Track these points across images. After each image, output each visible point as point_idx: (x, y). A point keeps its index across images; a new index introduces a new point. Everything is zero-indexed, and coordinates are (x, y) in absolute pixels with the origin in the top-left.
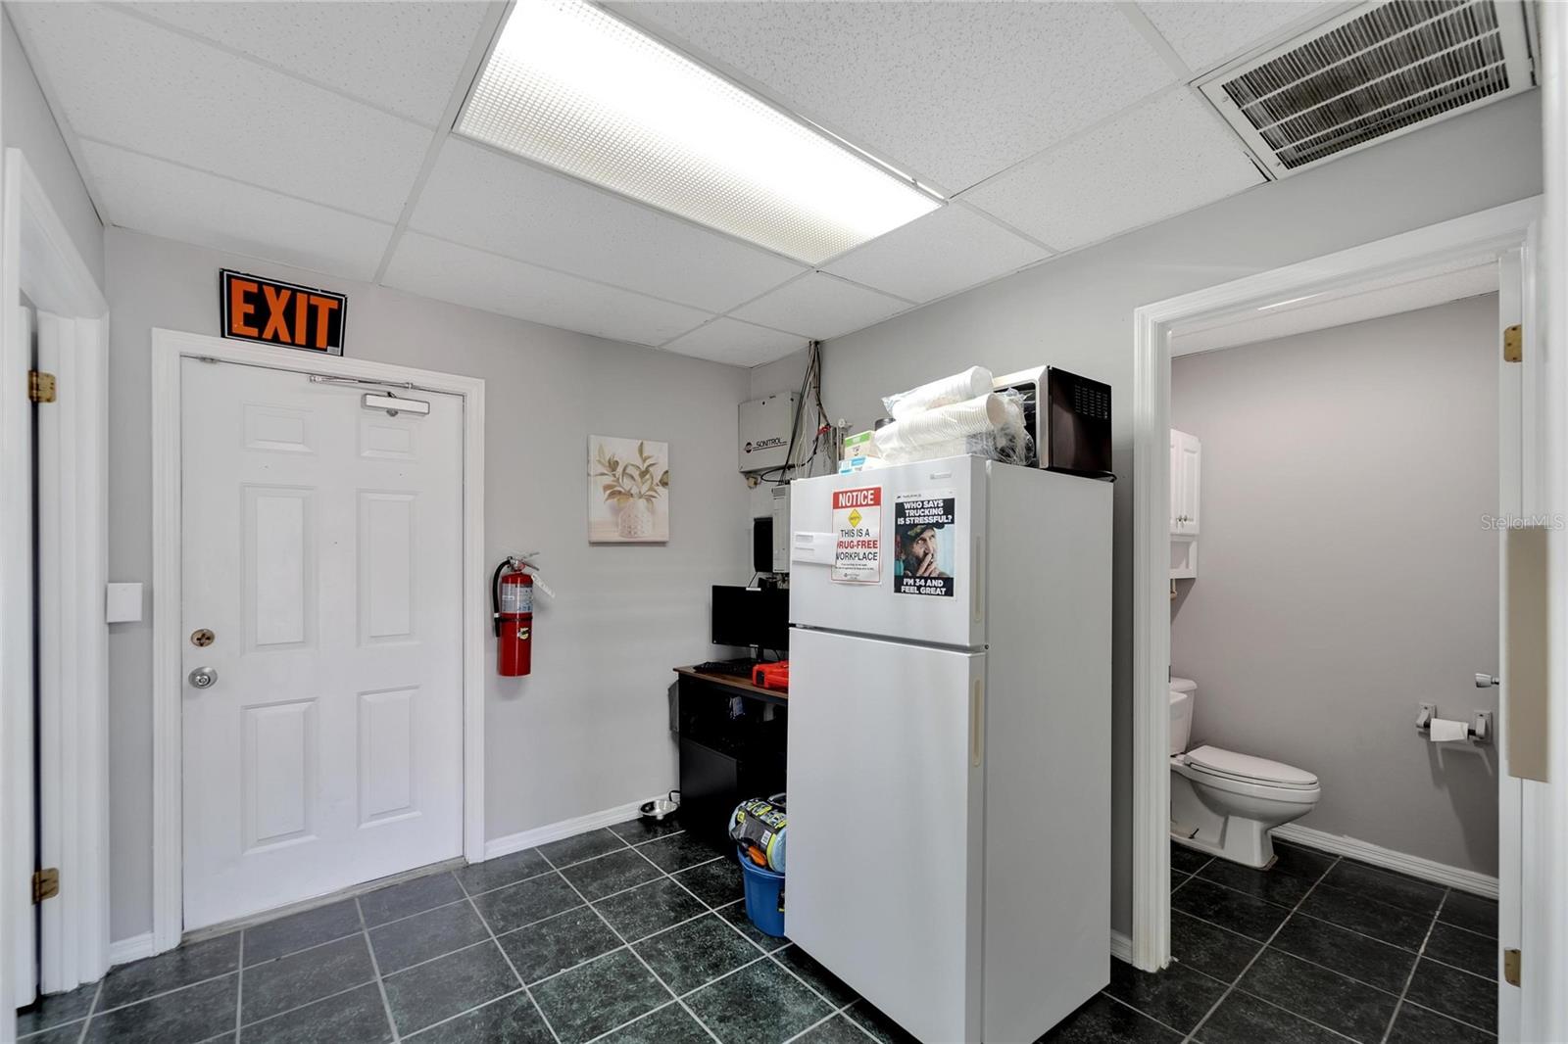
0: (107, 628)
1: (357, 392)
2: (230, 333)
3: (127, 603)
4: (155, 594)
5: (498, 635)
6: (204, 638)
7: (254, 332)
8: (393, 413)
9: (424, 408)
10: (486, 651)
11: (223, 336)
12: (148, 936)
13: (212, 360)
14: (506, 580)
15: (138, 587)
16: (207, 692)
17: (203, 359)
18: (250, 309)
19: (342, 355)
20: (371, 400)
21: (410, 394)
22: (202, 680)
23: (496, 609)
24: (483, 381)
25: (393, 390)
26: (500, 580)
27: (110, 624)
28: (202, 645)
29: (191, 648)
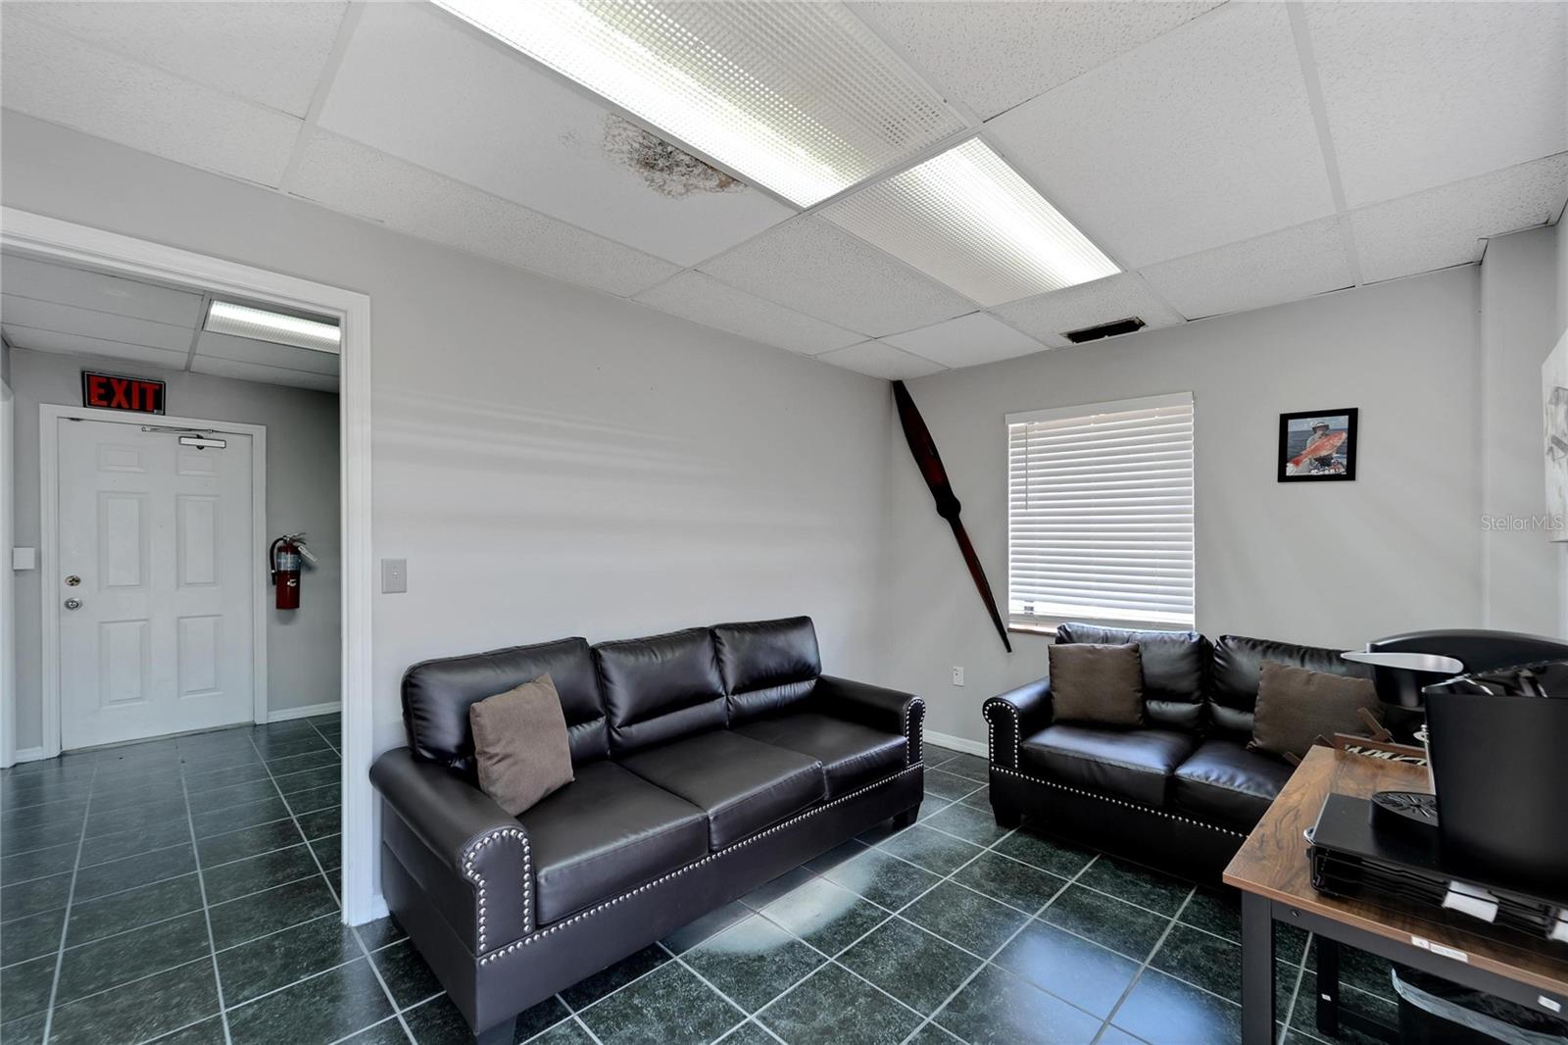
0: (13, 573)
1: (176, 436)
2: (89, 404)
3: (26, 559)
4: (43, 556)
5: (274, 583)
6: (74, 581)
7: (105, 403)
8: (201, 448)
9: (222, 444)
10: (268, 594)
11: (85, 406)
12: (39, 748)
13: (78, 420)
14: (280, 550)
15: (32, 550)
16: (76, 612)
17: (73, 419)
18: (102, 391)
19: (164, 414)
20: (184, 440)
21: (212, 436)
22: (72, 605)
23: (273, 568)
24: (264, 427)
25: (200, 433)
26: (276, 551)
27: (15, 571)
28: (72, 585)
29: (65, 587)
